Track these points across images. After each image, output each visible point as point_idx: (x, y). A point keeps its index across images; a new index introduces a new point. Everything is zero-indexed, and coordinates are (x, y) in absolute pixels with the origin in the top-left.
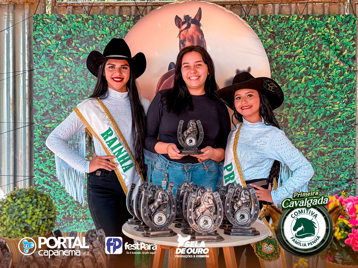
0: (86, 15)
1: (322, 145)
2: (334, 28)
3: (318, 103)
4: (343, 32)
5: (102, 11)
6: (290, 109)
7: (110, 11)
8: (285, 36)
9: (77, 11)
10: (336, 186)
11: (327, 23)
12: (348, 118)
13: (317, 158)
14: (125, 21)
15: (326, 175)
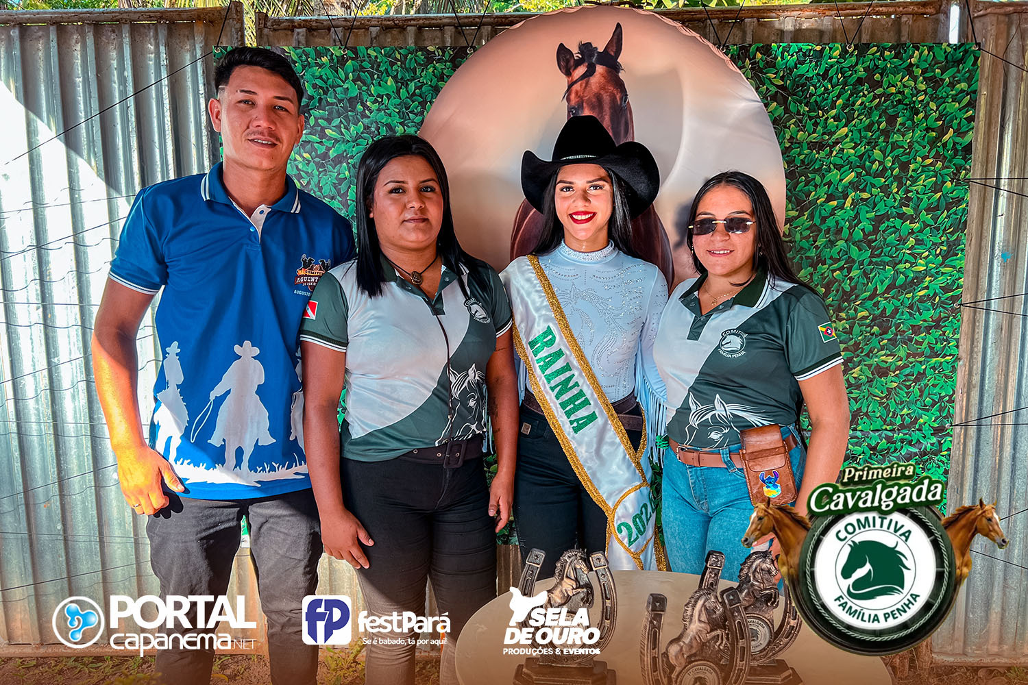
0: (340, 48)
1: (883, 352)
2: (926, 75)
3: (879, 256)
4: (948, 86)
5: (375, 38)
6: (815, 269)
7: (395, 39)
8: (812, 95)
9: (317, 40)
10: (910, 443)
11: (911, 65)
12: (946, 289)
13: (870, 381)
14: (432, 63)
15: (888, 420)
